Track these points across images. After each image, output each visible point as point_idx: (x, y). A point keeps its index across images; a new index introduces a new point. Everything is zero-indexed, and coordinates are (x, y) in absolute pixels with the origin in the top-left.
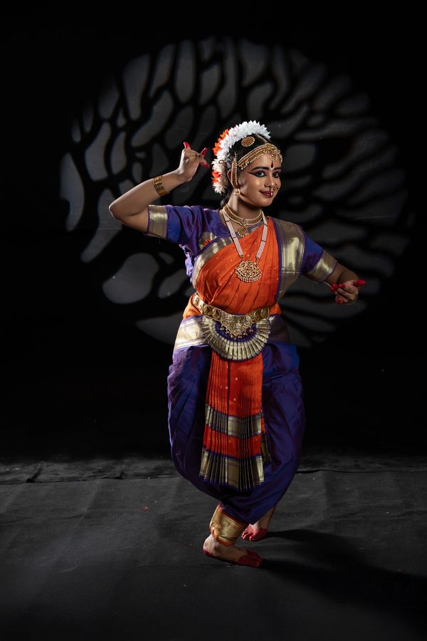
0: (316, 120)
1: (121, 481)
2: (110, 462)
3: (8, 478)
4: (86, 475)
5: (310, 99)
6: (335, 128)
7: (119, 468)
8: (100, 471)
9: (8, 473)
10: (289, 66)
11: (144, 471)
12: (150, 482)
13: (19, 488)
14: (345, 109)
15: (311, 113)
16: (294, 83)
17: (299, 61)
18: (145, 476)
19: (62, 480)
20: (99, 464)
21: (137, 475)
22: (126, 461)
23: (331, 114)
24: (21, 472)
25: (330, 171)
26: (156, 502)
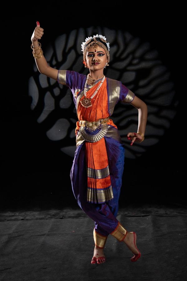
0: (135, 61)
1: (62, 220)
2: (58, 211)
3: (13, 218)
4: (47, 217)
5: (133, 52)
6: (144, 65)
7: (62, 214)
8: (53, 215)
9: (13, 216)
10: (124, 39)
11: (73, 215)
12: (76, 220)
13: (18, 223)
14: (148, 57)
15: (134, 58)
16: (126, 45)
17: (128, 36)
18: (73, 217)
19: (37, 219)
20: (53, 212)
21: (70, 217)
22: (65, 211)
23: (142, 59)
24: (19, 216)
25: (142, 83)
26: (78, 229)
